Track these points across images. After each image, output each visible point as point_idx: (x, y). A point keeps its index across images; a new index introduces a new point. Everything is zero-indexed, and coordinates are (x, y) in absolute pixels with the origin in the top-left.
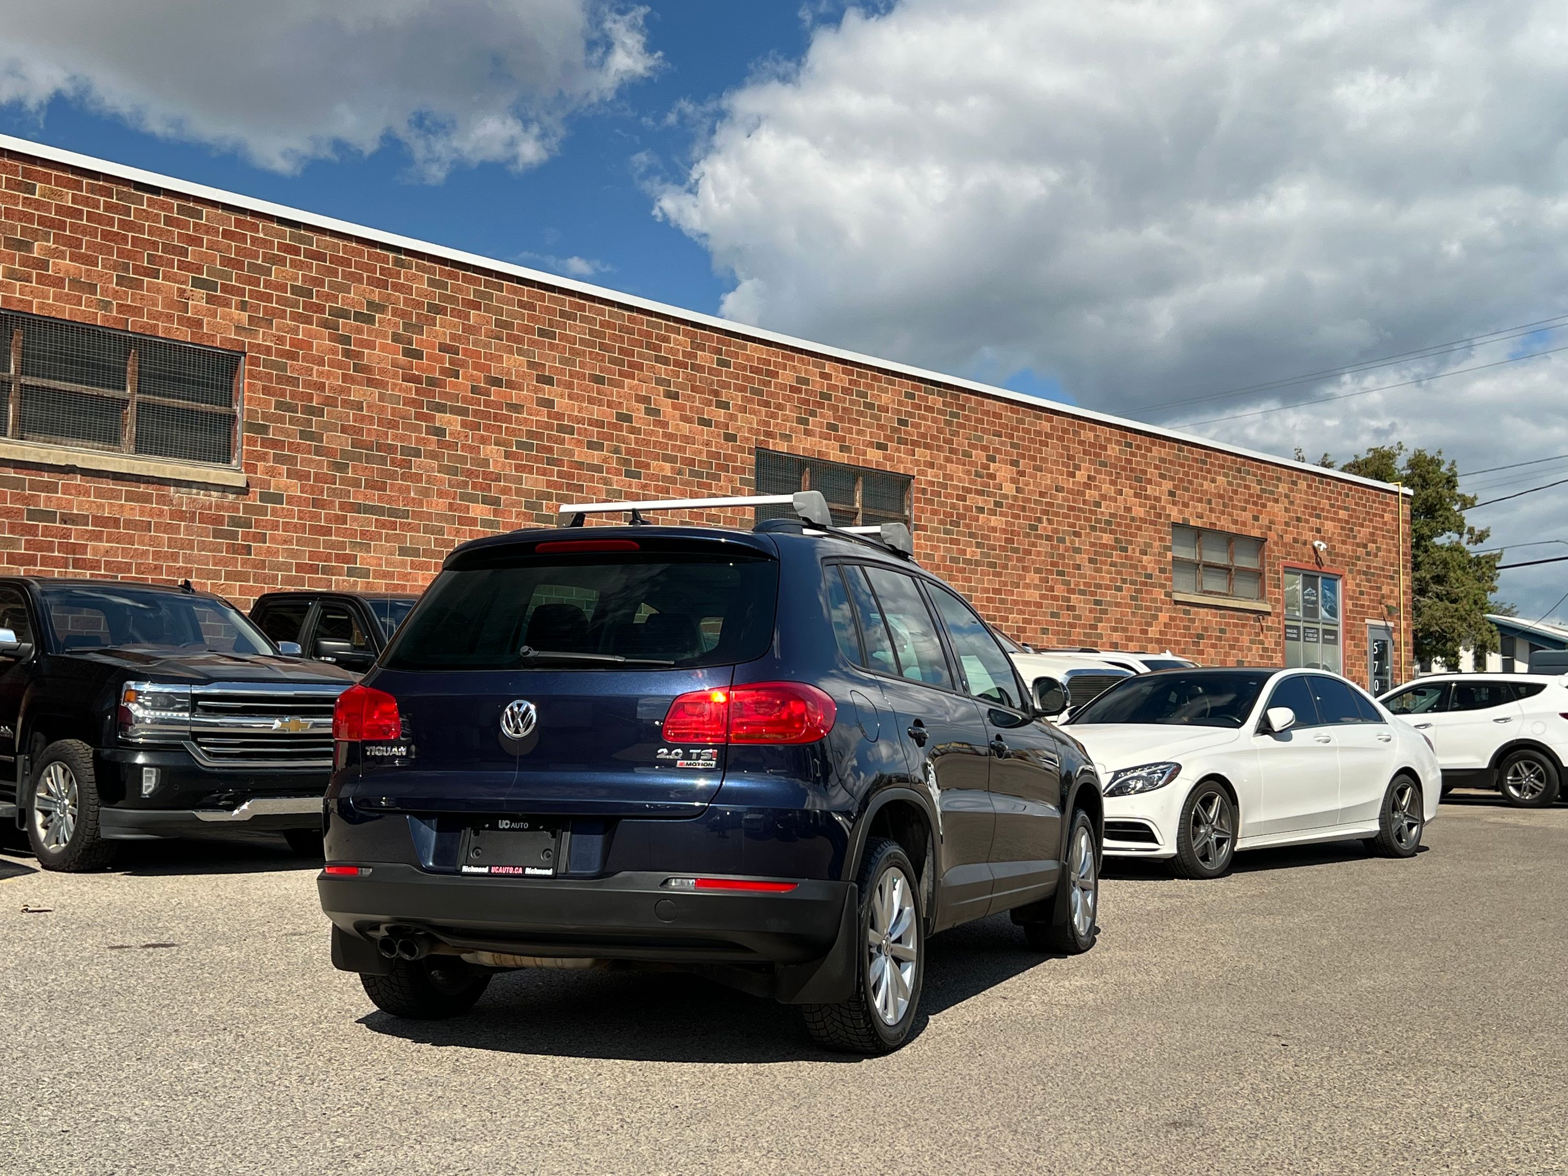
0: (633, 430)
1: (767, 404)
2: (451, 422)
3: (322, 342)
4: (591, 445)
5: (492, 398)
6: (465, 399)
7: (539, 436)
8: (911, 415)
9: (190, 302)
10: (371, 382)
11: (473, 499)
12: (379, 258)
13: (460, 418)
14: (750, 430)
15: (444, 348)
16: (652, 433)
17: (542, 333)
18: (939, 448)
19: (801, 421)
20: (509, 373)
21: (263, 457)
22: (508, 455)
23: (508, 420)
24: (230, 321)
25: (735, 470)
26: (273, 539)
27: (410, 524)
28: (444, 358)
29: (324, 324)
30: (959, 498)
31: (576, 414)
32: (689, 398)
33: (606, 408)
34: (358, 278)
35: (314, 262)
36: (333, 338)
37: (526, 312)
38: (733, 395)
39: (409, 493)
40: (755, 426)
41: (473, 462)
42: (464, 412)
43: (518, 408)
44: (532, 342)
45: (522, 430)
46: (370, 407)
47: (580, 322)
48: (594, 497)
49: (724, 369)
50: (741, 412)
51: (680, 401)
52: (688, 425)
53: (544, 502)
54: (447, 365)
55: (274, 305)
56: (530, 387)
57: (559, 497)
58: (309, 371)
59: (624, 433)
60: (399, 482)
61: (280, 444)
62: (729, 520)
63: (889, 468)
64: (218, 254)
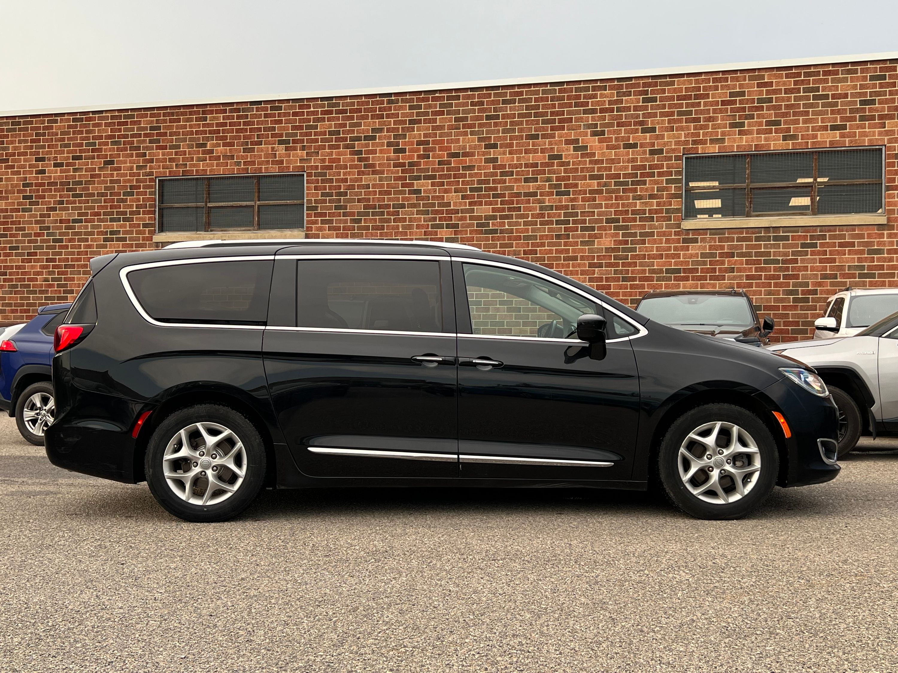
0: (562, 164)
1: (697, 120)
2: (424, 185)
3: (346, 157)
4: (527, 180)
5: (452, 165)
6: (434, 170)
7: (488, 182)
8: (878, 94)
9: (277, 153)
10: (374, 172)
11: (441, 226)
12: (378, 103)
13: (430, 181)
14: (678, 143)
15: (419, 143)
16: (580, 163)
17: (488, 118)
19: (732, 125)
20: (464, 147)
21: (316, 222)
22: (464, 197)
23: (464, 176)
24: (297, 157)
25: (660, 174)
28: (420, 148)
29: (346, 147)
31: (515, 162)
32: (614, 132)
33: (539, 154)
34: (366, 117)
35: (341, 115)
36: (352, 153)
37: (477, 108)
38: (660, 121)
39: (399, 229)
40: (683, 139)
41: (440, 205)
42: (433, 177)
43: (471, 168)
44: (480, 125)
45: (474, 180)
46: (374, 186)
47: (519, 103)
48: (530, 213)
49: (649, 104)
50: (667, 132)
51: (606, 136)
52: (613, 151)
53: (491, 221)
54: (422, 153)
55: (320, 144)
56: (480, 153)
57: (502, 217)
58: (339, 174)
59: (555, 168)
60: (393, 224)
61: (325, 215)
62: (654, 211)
63: (849, 144)
64: (290, 125)
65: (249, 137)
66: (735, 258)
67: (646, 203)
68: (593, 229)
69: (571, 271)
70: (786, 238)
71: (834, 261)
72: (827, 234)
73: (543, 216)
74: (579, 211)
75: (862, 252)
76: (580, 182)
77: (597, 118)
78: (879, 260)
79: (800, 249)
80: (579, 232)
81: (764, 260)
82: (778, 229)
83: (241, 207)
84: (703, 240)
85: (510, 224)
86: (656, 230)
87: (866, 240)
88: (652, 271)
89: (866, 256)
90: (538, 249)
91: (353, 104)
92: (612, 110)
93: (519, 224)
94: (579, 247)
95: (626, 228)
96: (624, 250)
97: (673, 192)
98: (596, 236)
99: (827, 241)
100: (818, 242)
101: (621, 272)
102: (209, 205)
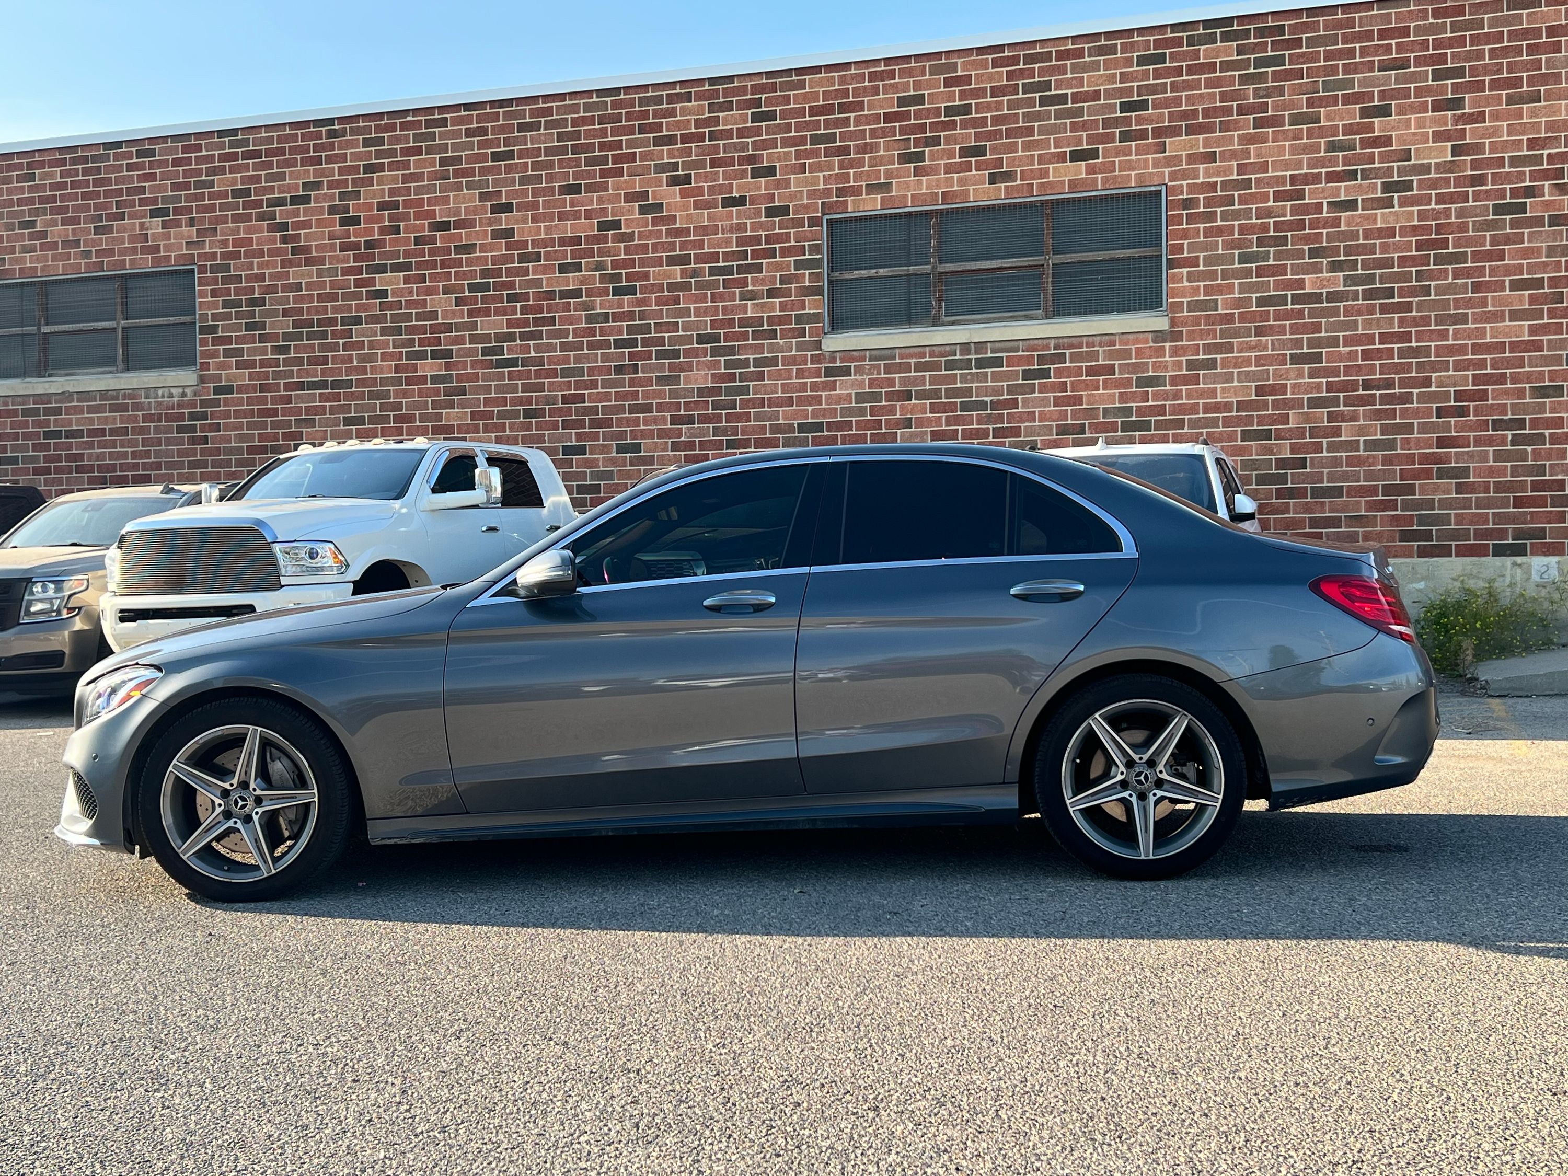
0: (622, 238)
1: (845, 151)
2: (392, 282)
3: (261, 235)
4: (563, 269)
5: (438, 245)
6: (407, 254)
7: (497, 273)
8: (1152, 89)
9: (149, 232)
10: (309, 262)
11: (421, 355)
12: (312, 136)
13: (402, 274)
14: (812, 194)
15: (382, 206)
16: (650, 234)
17: (496, 157)
18: (1225, 127)
19: (906, 158)
20: (457, 212)
21: (214, 354)
22: (459, 301)
23: (459, 263)
24: (182, 238)
25: (785, 252)
26: (227, 427)
27: (353, 393)
28: (383, 216)
29: (261, 217)
30: (1278, 196)
31: (543, 237)
32: (706, 177)
33: (583, 220)
34: (291, 163)
35: (251, 161)
36: (273, 228)
37: (476, 139)
38: (782, 154)
39: (352, 362)
40: (822, 186)
41: (420, 317)
42: (406, 267)
43: (469, 248)
44: (484, 171)
45: (476, 270)
46: (310, 286)
47: (545, 129)
48: (571, 327)
49: (764, 124)
50: (795, 174)
51: (693, 185)
52: (706, 211)
53: (505, 344)
54: (387, 223)
55: (218, 213)
56: (484, 221)
57: (524, 336)
58: (250, 266)
59: (610, 244)
60: (341, 353)
61: (229, 340)
62: (777, 320)
63: (1103, 184)
64: (169, 182)
65: (104, 206)
66: (913, 401)
67: (762, 306)
68: (675, 354)
69: (642, 431)
70: (998, 362)
71: (1078, 400)
72: (1067, 352)
73: (591, 332)
74: (652, 322)
75: (1127, 383)
76: (651, 269)
77: (676, 153)
78: (1156, 396)
79: (1020, 382)
80: (654, 361)
81: (961, 402)
82: (983, 345)
83: (96, 330)
84: (859, 370)
85: (538, 348)
86: (780, 355)
87: (1134, 361)
88: (776, 429)
89: (1134, 390)
90: (586, 392)
91: (270, 140)
92: (701, 138)
93: (551, 347)
94: (655, 387)
95: (731, 351)
96: (730, 391)
97: (807, 284)
98: (681, 368)
99: (1068, 364)
100: (1052, 367)
101: (724, 431)
102: (46, 329)
